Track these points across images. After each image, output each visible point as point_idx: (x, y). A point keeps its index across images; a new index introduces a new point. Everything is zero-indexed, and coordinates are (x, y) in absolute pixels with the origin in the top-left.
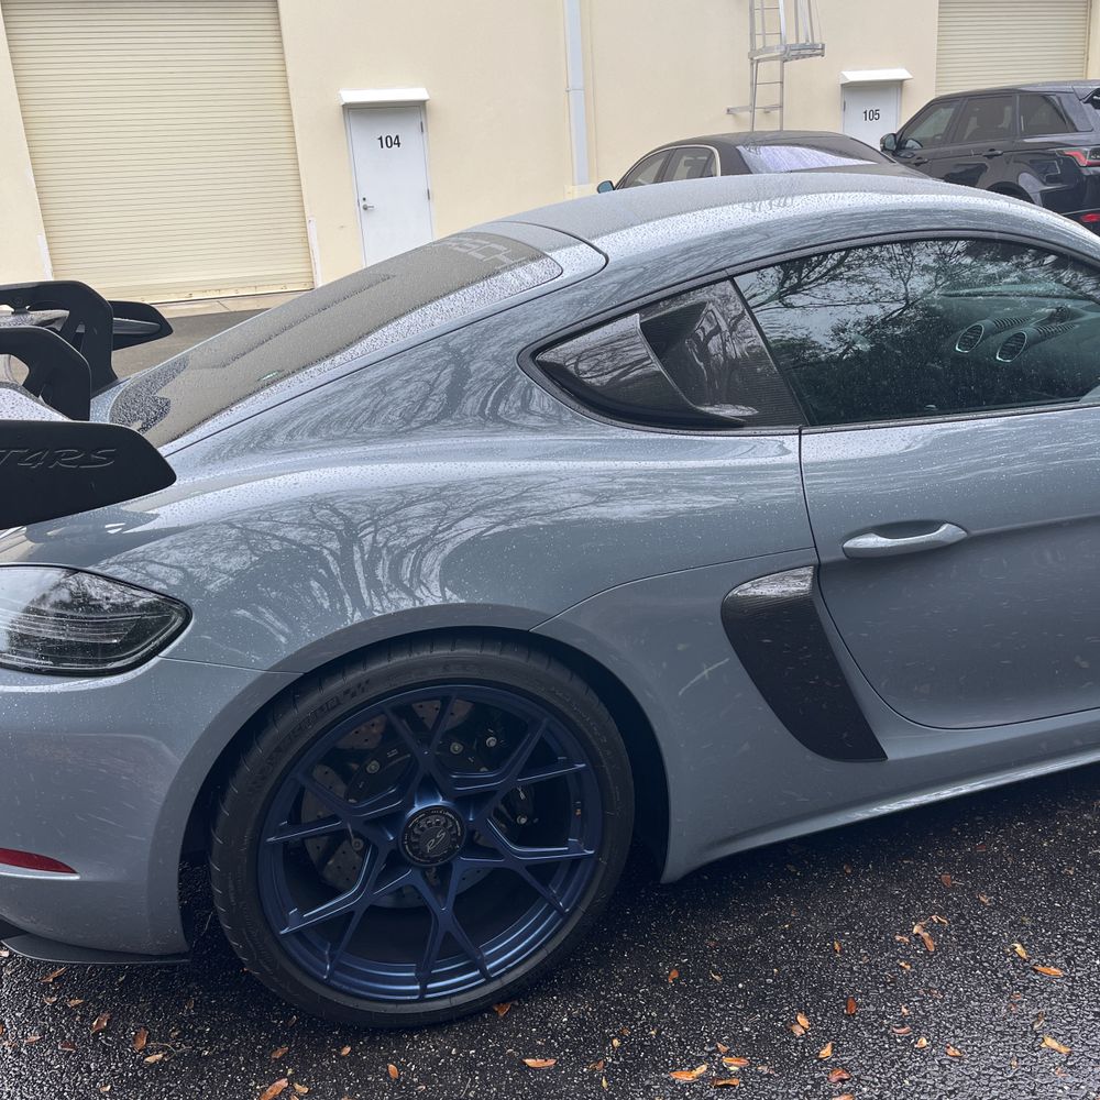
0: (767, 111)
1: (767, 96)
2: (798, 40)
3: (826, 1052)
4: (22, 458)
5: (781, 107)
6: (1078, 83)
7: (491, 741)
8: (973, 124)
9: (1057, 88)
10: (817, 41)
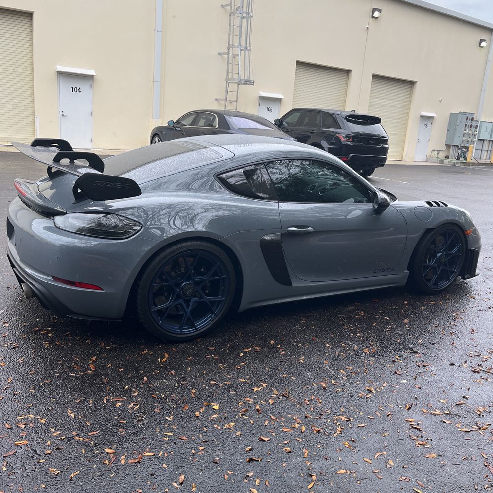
0: (231, 102)
1: (232, 96)
2: (244, 78)
3: (279, 346)
4: (108, 184)
5: (237, 101)
6: (342, 111)
7: (202, 269)
8: (306, 120)
9: (335, 113)
10: (252, 79)
